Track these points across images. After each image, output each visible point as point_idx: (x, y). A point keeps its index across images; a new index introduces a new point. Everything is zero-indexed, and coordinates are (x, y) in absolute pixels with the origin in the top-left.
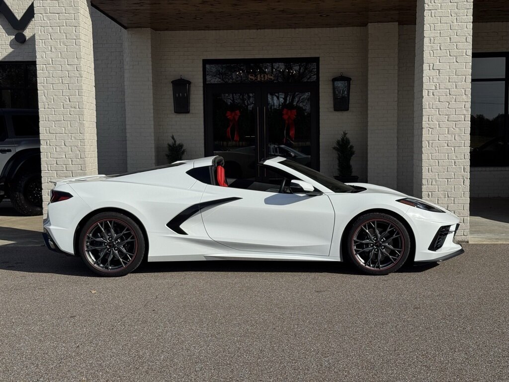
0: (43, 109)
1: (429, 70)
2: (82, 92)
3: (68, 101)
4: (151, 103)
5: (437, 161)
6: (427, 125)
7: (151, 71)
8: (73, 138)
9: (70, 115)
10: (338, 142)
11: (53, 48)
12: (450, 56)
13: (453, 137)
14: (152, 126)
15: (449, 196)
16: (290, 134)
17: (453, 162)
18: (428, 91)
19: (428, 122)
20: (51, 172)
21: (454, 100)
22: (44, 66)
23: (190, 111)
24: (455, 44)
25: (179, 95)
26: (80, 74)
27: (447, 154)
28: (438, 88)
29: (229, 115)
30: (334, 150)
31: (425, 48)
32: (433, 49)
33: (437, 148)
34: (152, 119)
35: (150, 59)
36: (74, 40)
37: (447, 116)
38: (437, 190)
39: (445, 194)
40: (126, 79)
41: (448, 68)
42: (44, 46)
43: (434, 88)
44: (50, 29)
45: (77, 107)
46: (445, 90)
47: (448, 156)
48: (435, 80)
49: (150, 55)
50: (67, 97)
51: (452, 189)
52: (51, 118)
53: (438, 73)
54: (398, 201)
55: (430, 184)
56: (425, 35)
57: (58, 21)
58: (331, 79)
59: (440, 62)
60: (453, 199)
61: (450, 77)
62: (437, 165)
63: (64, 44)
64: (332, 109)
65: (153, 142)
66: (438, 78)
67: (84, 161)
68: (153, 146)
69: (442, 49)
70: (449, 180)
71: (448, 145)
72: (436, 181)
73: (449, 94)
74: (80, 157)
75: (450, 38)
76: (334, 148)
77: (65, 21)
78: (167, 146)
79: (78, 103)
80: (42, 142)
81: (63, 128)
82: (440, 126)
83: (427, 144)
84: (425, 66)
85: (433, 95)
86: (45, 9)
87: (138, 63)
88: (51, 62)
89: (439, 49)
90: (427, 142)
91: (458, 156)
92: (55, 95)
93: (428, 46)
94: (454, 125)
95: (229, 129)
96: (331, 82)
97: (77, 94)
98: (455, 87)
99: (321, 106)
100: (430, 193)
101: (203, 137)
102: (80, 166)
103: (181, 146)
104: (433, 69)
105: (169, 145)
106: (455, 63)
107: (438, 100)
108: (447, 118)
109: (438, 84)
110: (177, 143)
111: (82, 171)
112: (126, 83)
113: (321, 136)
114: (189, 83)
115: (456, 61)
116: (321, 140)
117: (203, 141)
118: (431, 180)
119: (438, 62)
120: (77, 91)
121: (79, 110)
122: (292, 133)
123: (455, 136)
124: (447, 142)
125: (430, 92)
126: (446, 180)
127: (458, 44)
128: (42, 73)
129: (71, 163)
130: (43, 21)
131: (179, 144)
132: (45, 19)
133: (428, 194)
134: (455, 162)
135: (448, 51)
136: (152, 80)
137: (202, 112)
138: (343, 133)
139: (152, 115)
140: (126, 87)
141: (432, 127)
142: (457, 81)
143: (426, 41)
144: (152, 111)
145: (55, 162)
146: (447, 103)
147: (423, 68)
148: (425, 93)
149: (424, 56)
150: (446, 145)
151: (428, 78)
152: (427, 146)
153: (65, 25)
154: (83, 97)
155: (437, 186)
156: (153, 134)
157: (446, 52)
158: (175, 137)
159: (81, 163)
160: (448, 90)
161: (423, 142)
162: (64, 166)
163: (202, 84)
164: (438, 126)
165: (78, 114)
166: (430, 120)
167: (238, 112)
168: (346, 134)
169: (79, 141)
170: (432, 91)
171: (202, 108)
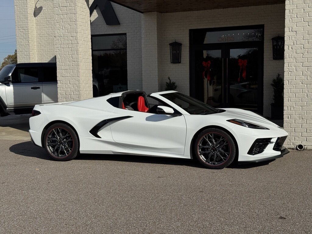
0: (59, 63)
1: (289, 32)
2: (78, 53)
3: (71, 58)
4: (157, 57)
5: (294, 94)
6: (288, 70)
7: (156, 38)
8: (74, 79)
9: (72, 66)
10: (274, 81)
11: (63, 27)
12: (304, 21)
13: (306, 77)
14: (157, 72)
15: (303, 118)
16: (243, 76)
17: (306, 95)
18: (288, 46)
19: (288, 67)
20: (63, 99)
21: (307, 52)
22: (59, 38)
23: (181, 62)
24: (307, 13)
25: (174, 52)
26: (77, 42)
27: (301, 89)
28: (295, 44)
29: (204, 64)
31: (286, 17)
32: (292, 17)
33: (294, 85)
34: (157, 67)
35: (156, 31)
36: (74, 22)
37: (301, 63)
38: (294, 114)
39: (300, 116)
40: (142, 43)
41: (303, 30)
42: (59, 26)
43: (292, 44)
44: (62, 16)
45: (76, 61)
46: (300, 45)
47: (302, 90)
48: (293, 38)
49: (156, 28)
50: (71, 56)
51: (305, 113)
52: (62, 68)
53: (295, 33)
54: (228, 121)
55: (290, 109)
56: (286, 8)
57: (66, 11)
58: (271, 38)
59: (296, 26)
60: (306, 120)
61: (304, 36)
62: (294, 96)
63: (69, 25)
65: (157, 81)
66: (295, 37)
67: (80, 92)
68: (157, 83)
69: (298, 17)
70: (303, 107)
71: (302, 83)
72: (294, 108)
73: (303, 48)
74: (77, 91)
75: (304, 9)
76: (271, 85)
77: (69, 11)
78: (166, 83)
79: (76, 59)
80: (58, 82)
81: (69, 74)
82: (297, 70)
83: (288, 82)
84: (286, 29)
85: (292, 48)
86: (59, 5)
87: (149, 34)
88: (62, 35)
89: (296, 17)
90: (287, 81)
91: (309, 90)
92: (65, 55)
93: (288, 16)
94: (307, 69)
95: (204, 73)
96: (272, 41)
97: (76, 54)
98: (307, 43)
99: (265, 57)
100: (289, 116)
101: (188, 78)
102: (77, 95)
103: (174, 83)
104: (292, 31)
105: (167, 83)
106: (308, 26)
107: (295, 52)
108: (302, 64)
109: (295, 41)
110: (172, 81)
112: (143, 46)
113: (264, 77)
114: (181, 44)
115: (308, 25)
116: (264, 79)
117: (188, 81)
118: (290, 107)
119: (295, 26)
120: (76, 52)
121: (77, 63)
123: (307, 77)
124: (301, 81)
125: (289, 47)
126: (301, 107)
127: (309, 13)
128: (58, 42)
129: (73, 94)
130: (58, 12)
131: (173, 82)
132: (59, 10)
133: (288, 117)
134: (307, 95)
135: (302, 18)
136: (157, 43)
137: (188, 62)
138: (277, 75)
139: (157, 64)
140: (142, 48)
141: (291, 71)
142: (309, 39)
143: (287, 12)
144: (157, 62)
145: (65, 94)
146: (302, 54)
147: (284, 31)
148: (286, 48)
149: (285, 22)
150: (301, 83)
151: (288, 38)
152: (288, 84)
153: (69, 13)
154: (79, 55)
155: (294, 111)
156: (157, 77)
157: (301, 19)
158: (170, 78)
159: (78, 94)
160: (302, 45)
161: (284, 81)
162: (70, 96)
163: (188, 45)
164: (295, 70)
165: (77, 66)
166: (290, 66)
167: (209, 62)
169: (77, 81)
170: (291, 46)
171: (188, 60)
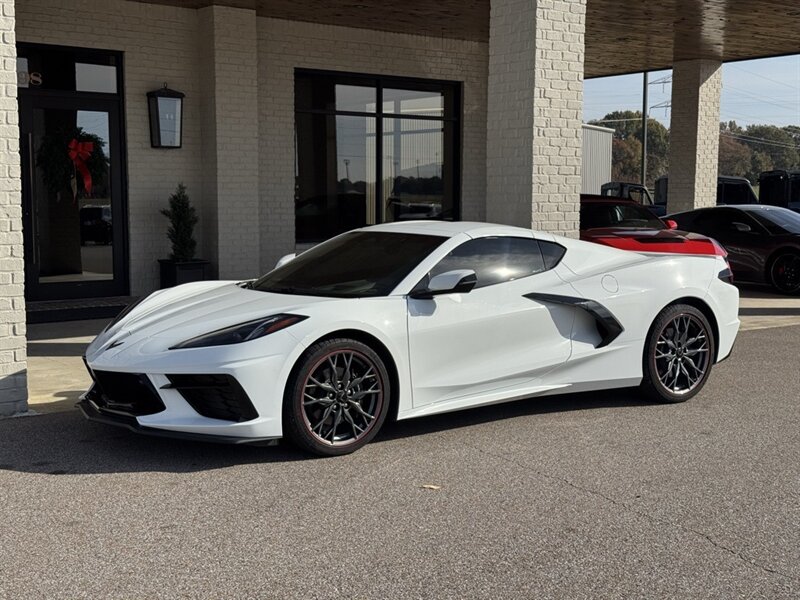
1: (540, 97)
6: (538, 180)
12: (562, 79)
13: (564, 197)
16: (85, 186)
18: (539, 130)
19: (538, 175)
21: (565, 144)
24: (567, 63)
27: (557, 222)
28: (549, 126)
30: (163, 216)
31: (537, 64)
32: (545, 67)
33: (547, 214)
37: (557, 167)
41: (560, 96)
43: (545, 125)
46: (556, 129)
48: (546, 113)
53: (549, 103)
56: (537, 45)
58: (145, 91)
59: (551, 88)
61: (561, 110)
64: (149, 145)
66: (549, 111)
69: (554, 68)
71: (558, 209)
73: (561, 135)
74: (8, 230)
75: (562, 53)
76: (164, 213)
82: (551, 181)
84: (536, 91)
85: (544, 135)
89: (551, 67)
90: (537, 205)
93: (540, 62)
94: (565, 180)
96: (146, 98)
98: (566, 125)
99: (129, 138)
104: (544, 97)
106: (567, 91)
107: (548, 143)
108: (557, 170)
109: (549, 120)
111: (12, 259)
115: (568, 88)
116: (130, 198)
121: (5, 126)
122: (88, 183)
124: (557, 204)
127: (570, 63)
135: (560, 72)
141: (542, 182)
142: (568, 116)
143: (538, 53)
146: (558, 149)
148: (535, 132)
149: (536, 76)
151: (539, 110)
152: (537, 210)
157: (558, 74)
160: (559, 130)
161: (533, 205)
164: (548, 181)
166: (540, 172)
168: (184, 188)
169: (7, 193)
170: (542, 129)
